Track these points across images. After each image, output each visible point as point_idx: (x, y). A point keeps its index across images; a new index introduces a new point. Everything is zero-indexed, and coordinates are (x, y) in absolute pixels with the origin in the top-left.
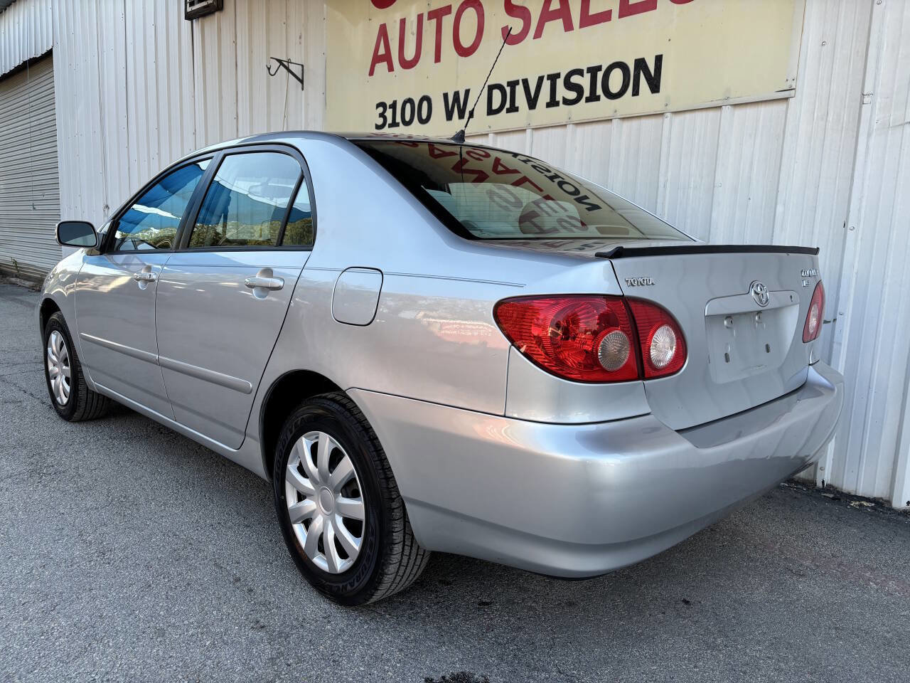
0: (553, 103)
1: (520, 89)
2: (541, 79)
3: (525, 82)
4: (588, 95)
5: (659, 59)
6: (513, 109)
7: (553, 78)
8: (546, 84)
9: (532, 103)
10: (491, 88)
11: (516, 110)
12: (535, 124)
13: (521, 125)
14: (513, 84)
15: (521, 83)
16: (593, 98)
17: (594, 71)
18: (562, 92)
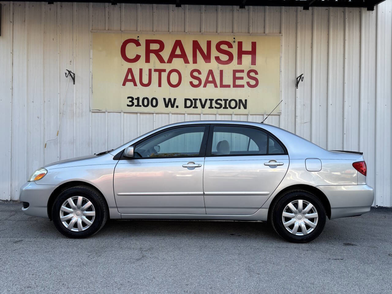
0: (211, 107)
1: (198, 102)
2: (206, 100)
3: (200, 100)
4: (224, 107)
5: (246, 100)
6: (195, 107)
7: (211, 100)
8: (208, 102)
9: (203, 106)
10: (186, 100)
11: (197, 108)
12: (204, 113)
13: (199, 112)
14: (195, 100)
15: (198, 100)
16: (225, 108)
17: (226, 100)
18: (214, 105)
